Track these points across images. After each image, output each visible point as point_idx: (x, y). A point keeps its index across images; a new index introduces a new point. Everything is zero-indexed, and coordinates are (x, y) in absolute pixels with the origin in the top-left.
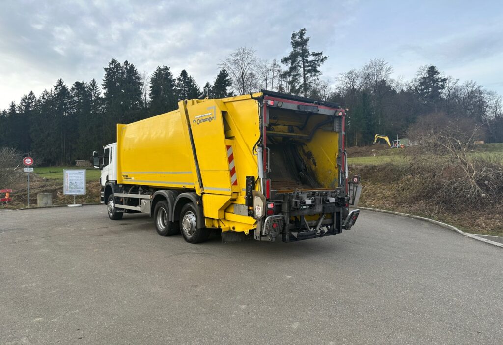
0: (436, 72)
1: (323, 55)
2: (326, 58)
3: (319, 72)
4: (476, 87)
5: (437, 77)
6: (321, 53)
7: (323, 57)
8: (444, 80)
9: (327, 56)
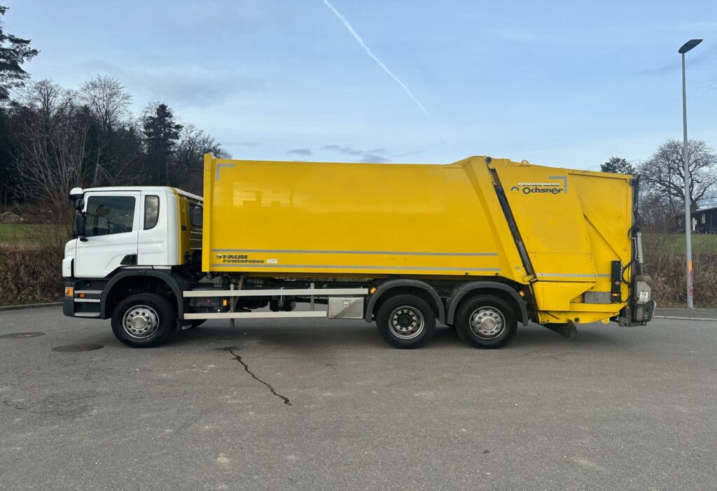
0: (169, 115)
1: (31, 46)
2: (35, 52)
3: (23, 72)
4: (214, 144)
5: (169, 121)
6: (28, 42)
7: (31, 50)
8: (178, 127)
9: (38, 50)
